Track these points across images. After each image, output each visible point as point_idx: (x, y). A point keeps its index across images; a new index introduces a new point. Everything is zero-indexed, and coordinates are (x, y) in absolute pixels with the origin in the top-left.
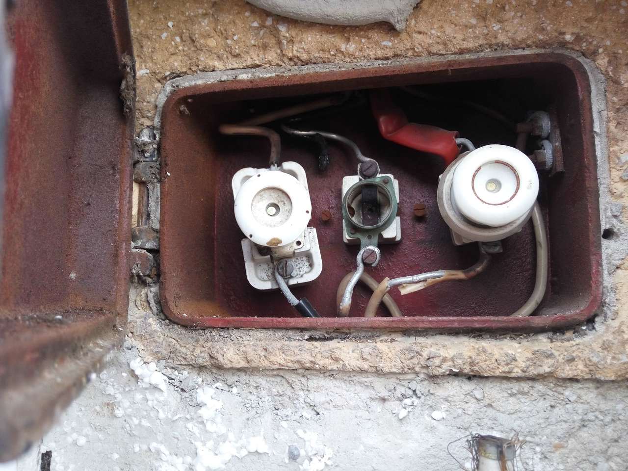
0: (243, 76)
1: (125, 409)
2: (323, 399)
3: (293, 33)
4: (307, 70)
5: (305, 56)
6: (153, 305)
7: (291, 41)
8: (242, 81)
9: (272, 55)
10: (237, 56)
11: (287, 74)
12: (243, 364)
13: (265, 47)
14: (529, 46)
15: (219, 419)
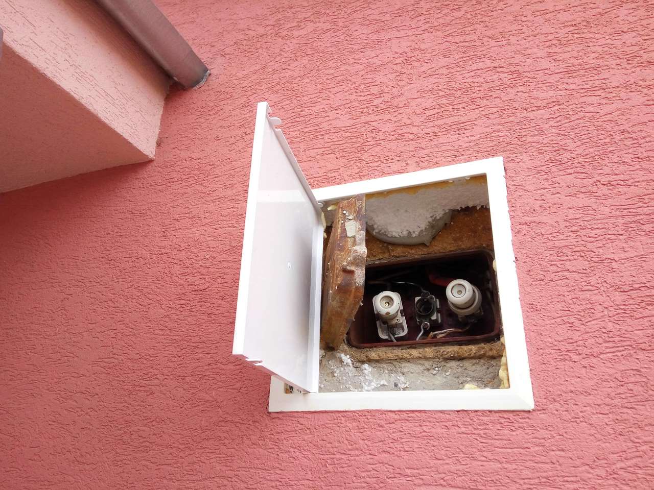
0: (377, 262)
1: (337, 374)
2: (407, 371)
3: (393, 248)
4: (398, 259)
5: (398, 255)
6: (346, 341)
7: (393, 251)
8: (377, 264)
9: (386, 255)
10: (375, 256)
11: (392, 261)
12: (378, 358)
13: (384, 253)
14: (473, 249)
15: (370, 375)
